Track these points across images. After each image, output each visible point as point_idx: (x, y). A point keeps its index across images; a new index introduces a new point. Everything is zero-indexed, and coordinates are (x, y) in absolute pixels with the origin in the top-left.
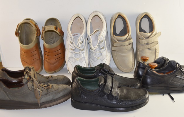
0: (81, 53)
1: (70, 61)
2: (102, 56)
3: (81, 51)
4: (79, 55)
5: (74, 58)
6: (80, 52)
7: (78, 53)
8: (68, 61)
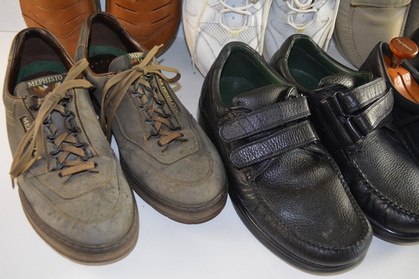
0: (247, 12)
1: (204, 34)
2: (312, 22)
3: (252, 4)
4: (239, 18)
5: (222, 25)
6: (244, 8)
7: (238, 9)
8: (200, 33)
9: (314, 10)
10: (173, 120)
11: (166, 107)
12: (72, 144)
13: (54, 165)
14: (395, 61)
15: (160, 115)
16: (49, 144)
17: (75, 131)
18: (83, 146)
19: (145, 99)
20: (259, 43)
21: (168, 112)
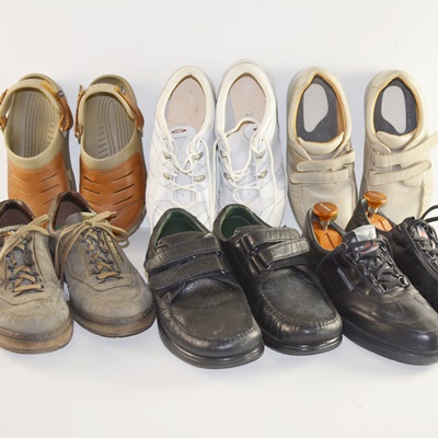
0: (194, 190)
1: (159, 210)
2: (258, 199)
3: (197, 183)
5: (174, 202)
6: (191, 185)
7: (186, 187)
8: (155, 210)
9: (258, 187)
10: (115, 266)
11: (110, 255)
12: (27, 273)
13: (10, 286)
14: (322, 223)
15: (104, 261)
16: (9, 272)
17: (30, 265)
18: (35, 275)
19: (92, 247)
20: (209, 218)
21: (111, 259)
